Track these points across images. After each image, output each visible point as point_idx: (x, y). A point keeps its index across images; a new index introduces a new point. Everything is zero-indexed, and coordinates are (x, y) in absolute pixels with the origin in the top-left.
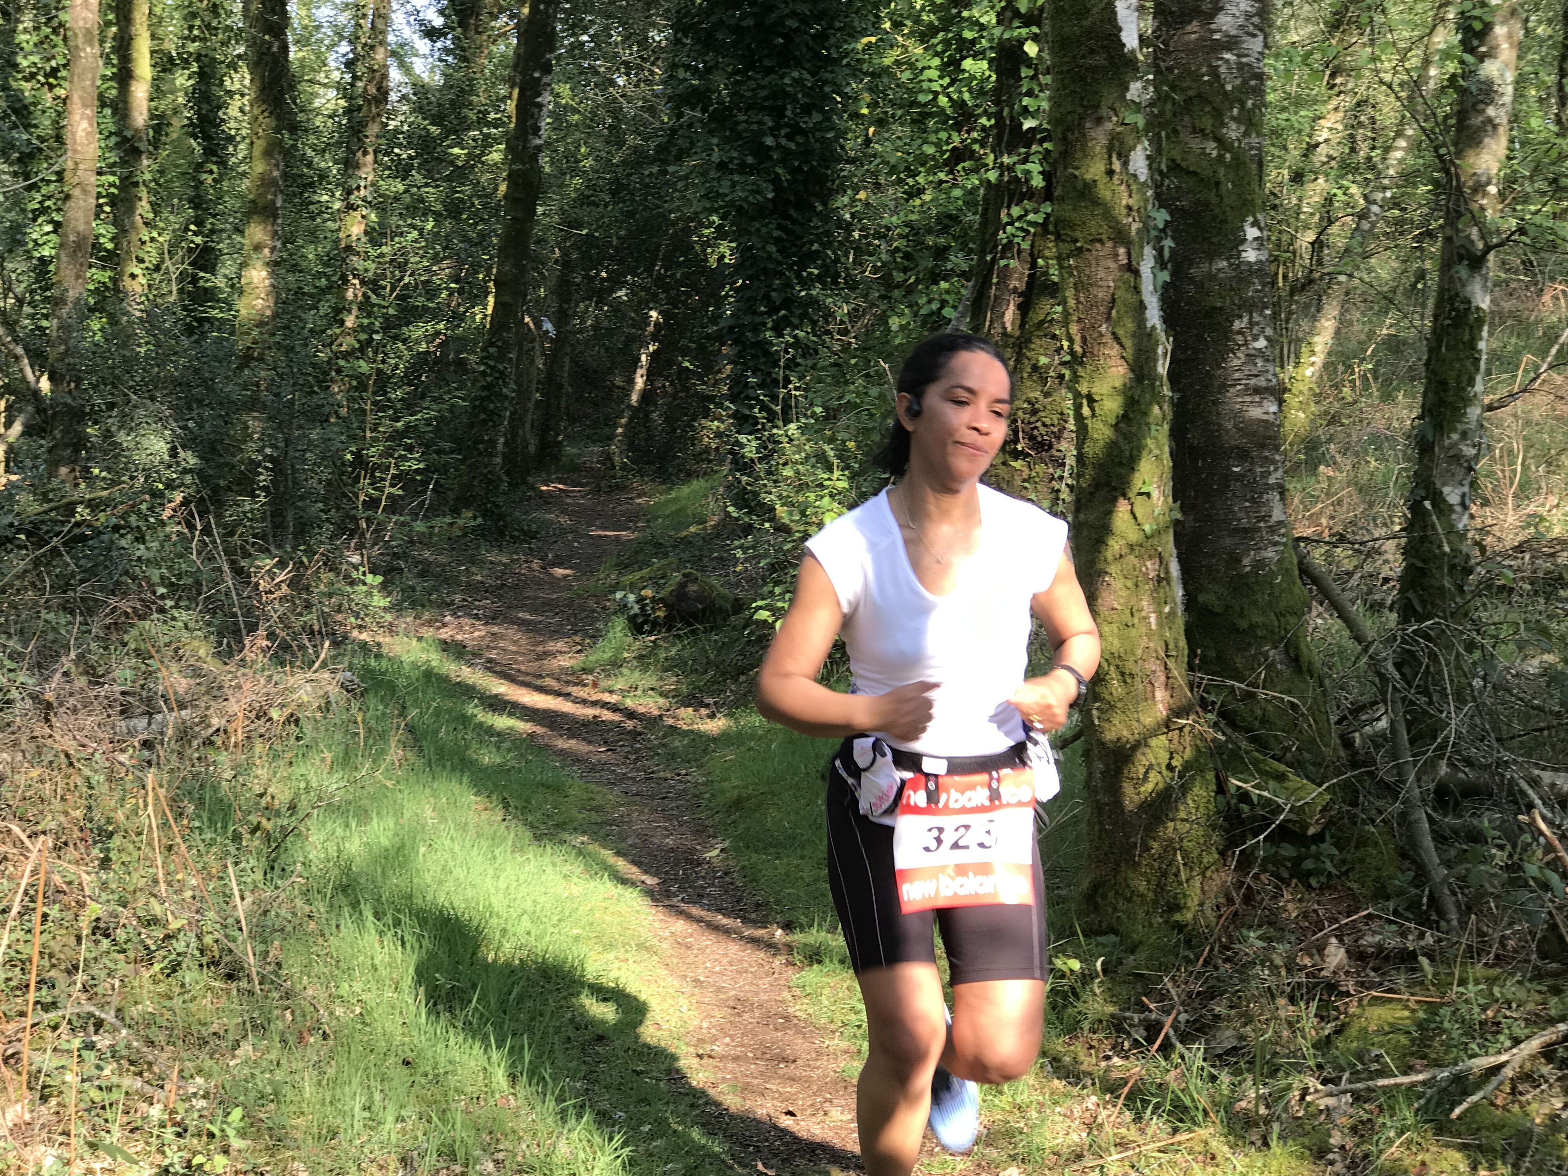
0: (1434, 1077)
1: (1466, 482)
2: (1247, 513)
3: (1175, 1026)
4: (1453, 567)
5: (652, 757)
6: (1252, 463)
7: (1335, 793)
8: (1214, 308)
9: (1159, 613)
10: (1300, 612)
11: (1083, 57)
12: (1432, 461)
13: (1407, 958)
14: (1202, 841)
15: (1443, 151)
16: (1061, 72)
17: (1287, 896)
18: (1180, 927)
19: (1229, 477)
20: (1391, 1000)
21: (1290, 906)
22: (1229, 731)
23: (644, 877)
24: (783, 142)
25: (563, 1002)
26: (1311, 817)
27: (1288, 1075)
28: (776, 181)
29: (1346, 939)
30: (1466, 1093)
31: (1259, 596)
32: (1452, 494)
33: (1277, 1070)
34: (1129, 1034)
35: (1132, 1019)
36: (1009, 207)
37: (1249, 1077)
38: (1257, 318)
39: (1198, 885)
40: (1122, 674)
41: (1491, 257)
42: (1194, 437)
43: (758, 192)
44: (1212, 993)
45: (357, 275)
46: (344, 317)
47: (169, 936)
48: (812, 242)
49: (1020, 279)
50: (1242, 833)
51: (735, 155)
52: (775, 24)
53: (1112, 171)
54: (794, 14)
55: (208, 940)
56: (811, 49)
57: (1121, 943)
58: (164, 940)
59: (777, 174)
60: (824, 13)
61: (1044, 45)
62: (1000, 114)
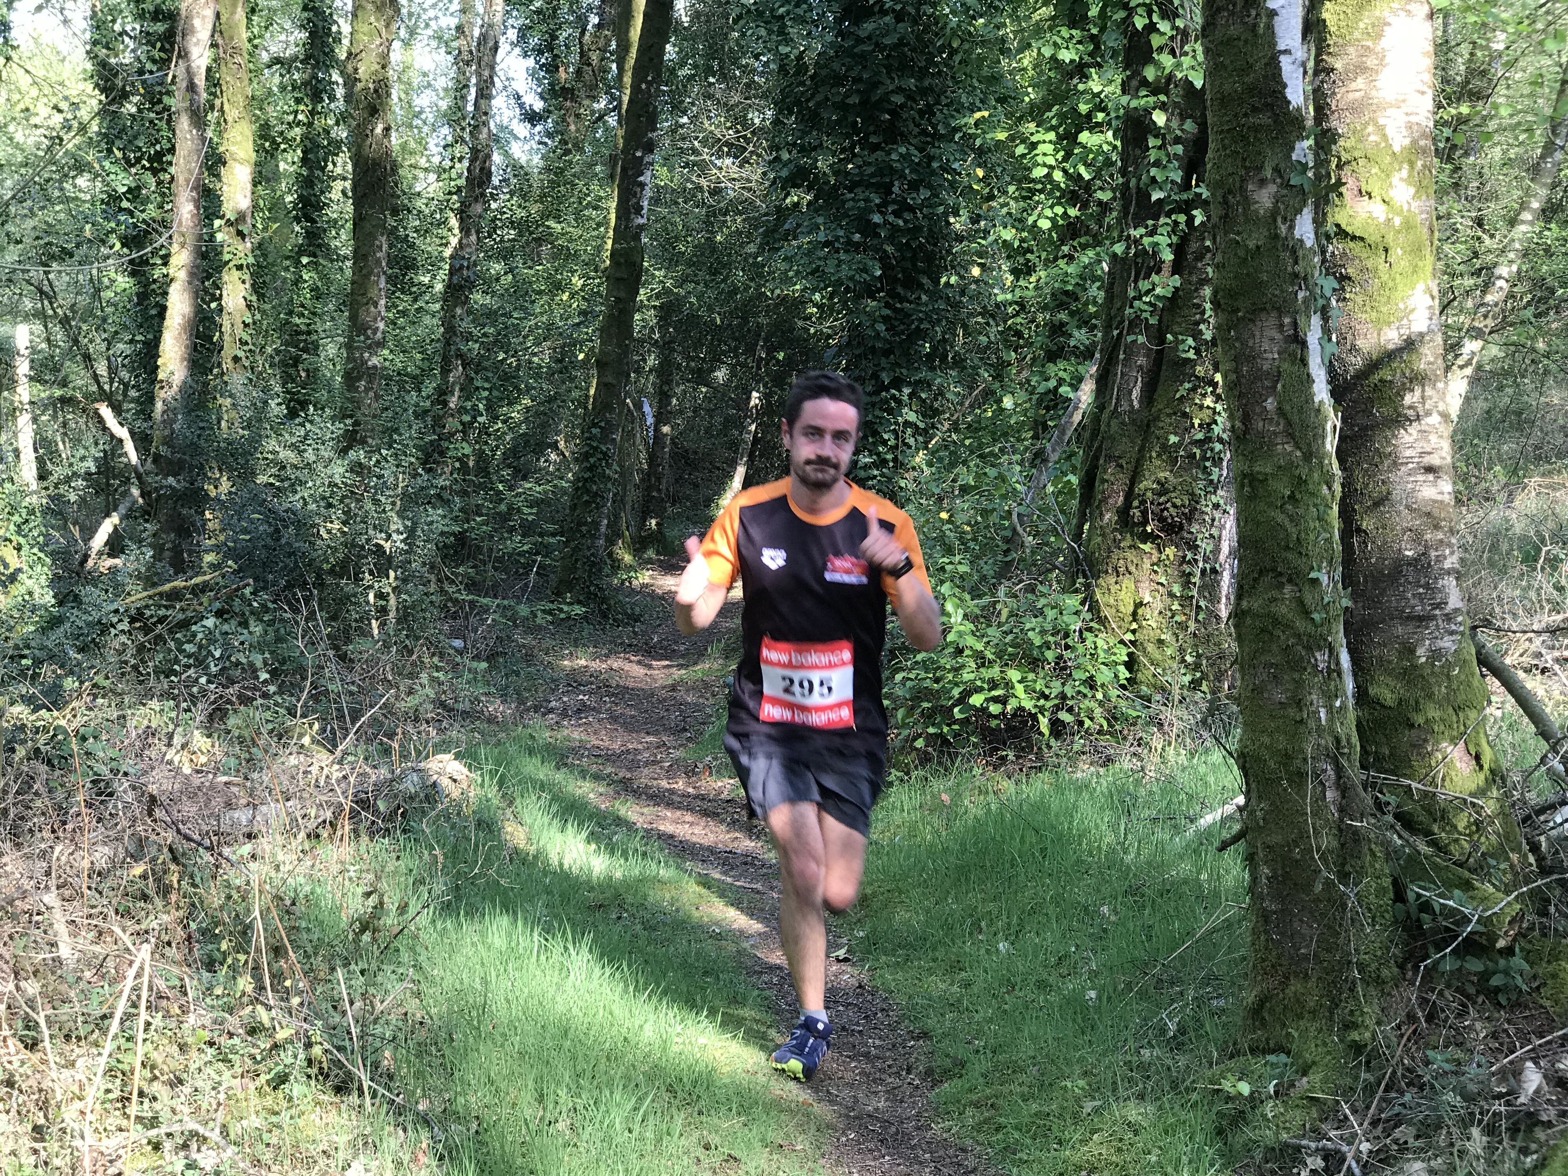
2: (1421, 600)
3: (1357, 1157)
6: (1426, 547)
7: (1525, 903)
8: (1383, 382)
9: (1330, 709)
10: (1479, 706)
11: (1246, 115)
14: (1379, 953)
17: (1474, 1014)
18: (1357, 1048)
19: (1401, 561)
21: (1478, 1025)
22: (1406, 835)
24: (891, 218)
26: (1499, 929)
28: (884, 258)
29: (1542, 1062)
31: (1436, 689)
34: (1305, 1164)
35: (1308, 1148)
36: (1136, 282)
38: (1429, 391)
40: (1291, 773)
42: (1363, 520)
44: (1397, 1121)
45: (460, 355)
46: (447, 398)
47: (276, 1046)
48: (921, 320)
49: (1147, 356)
50: (1424, 947)
51: (841, 233)
52: (881, 100)
53: (1276, 236)
54: (899, 90)
55: (317, 1051)
56: (918, 125)
57: (1292, 1064)
58: (271, 1050)
59: (885, 251)
60: (930, 89)
61: (1172, 114)
62: (1126, 185)
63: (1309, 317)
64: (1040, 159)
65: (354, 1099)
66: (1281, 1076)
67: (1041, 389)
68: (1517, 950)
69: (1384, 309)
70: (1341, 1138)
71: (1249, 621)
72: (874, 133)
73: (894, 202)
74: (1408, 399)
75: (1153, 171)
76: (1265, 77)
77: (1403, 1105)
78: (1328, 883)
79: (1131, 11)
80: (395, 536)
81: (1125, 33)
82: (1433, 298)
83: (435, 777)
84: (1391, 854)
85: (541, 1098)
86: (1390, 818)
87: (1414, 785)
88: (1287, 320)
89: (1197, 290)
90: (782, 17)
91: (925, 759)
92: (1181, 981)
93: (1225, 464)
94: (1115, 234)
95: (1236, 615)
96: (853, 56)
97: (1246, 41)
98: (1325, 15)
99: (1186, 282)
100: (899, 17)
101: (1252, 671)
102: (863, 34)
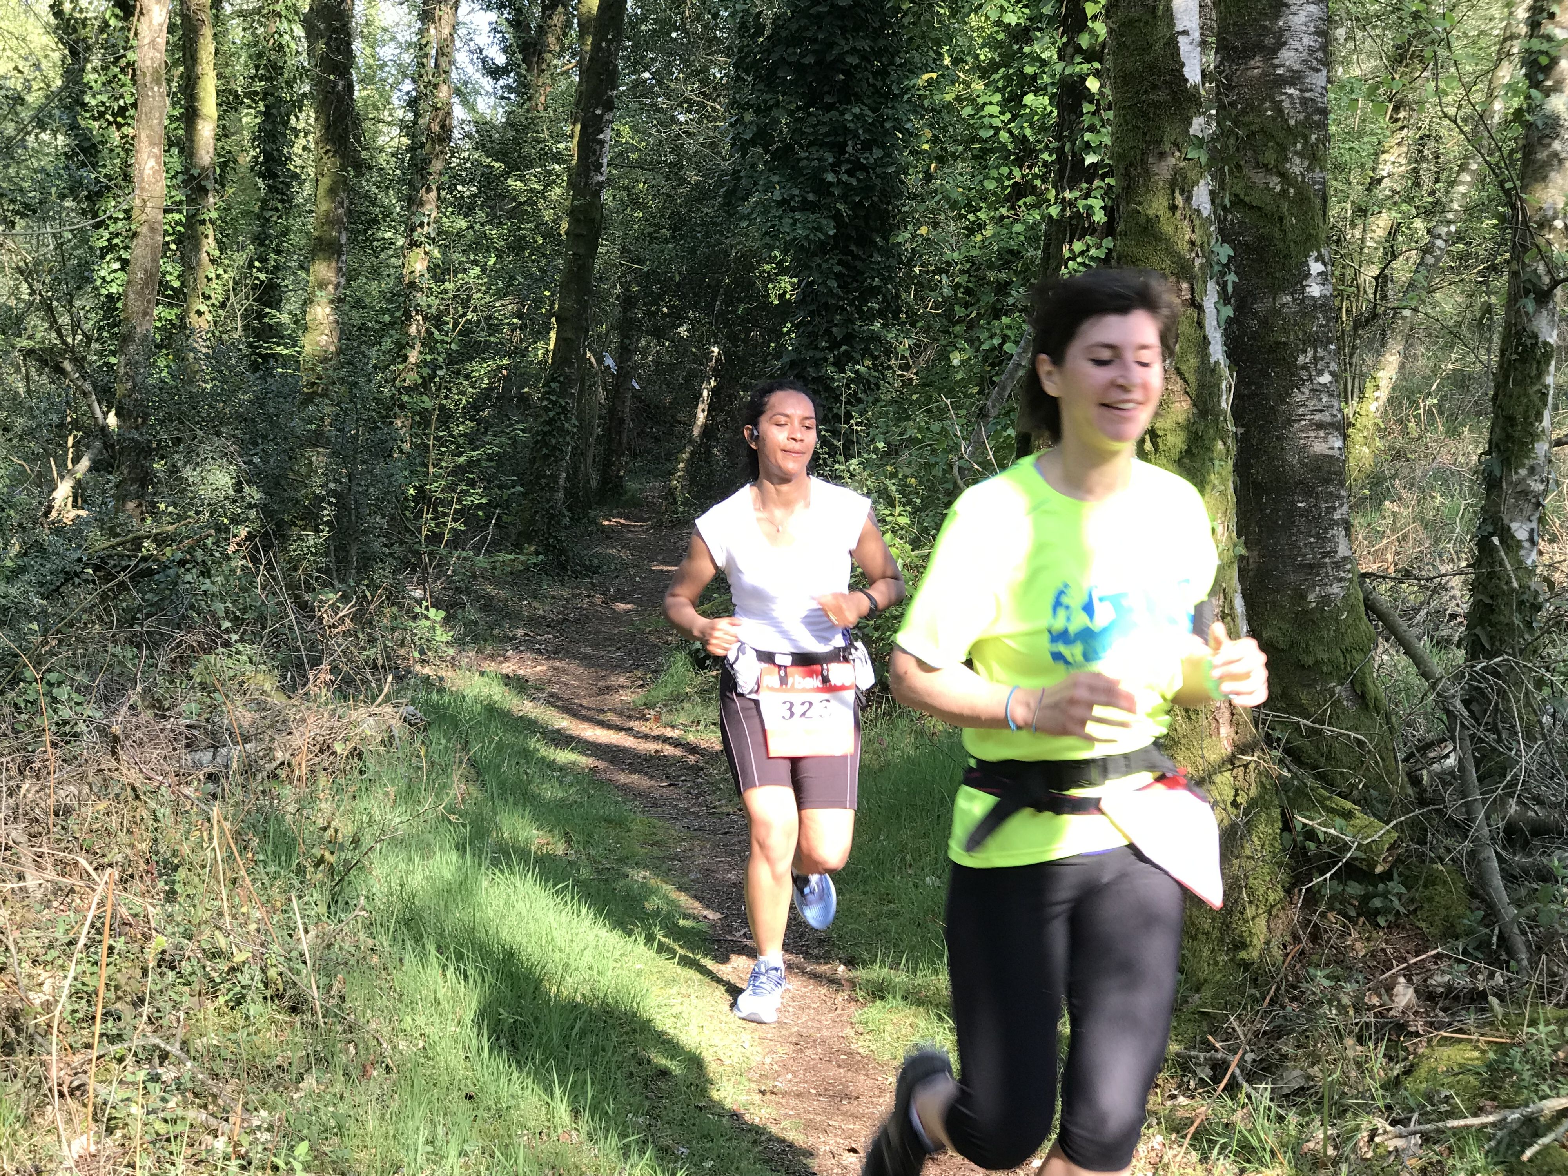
0: (1505, 1119)
1: (1534, 518)
2: (1312, 549)
3: (1241, 1065)
4: (1521, 603)
5: (714, 792)
6: (1317, 499)
7: (1402, 831)
8: (1278, 343)
10: (1366, 648)
11: (1146, 92)
12: (1499, 496)
13: (1477, 998)
14: (1268, 878)
15: (1509, 185)
16: (1124, 108)
17: (1355, 935)
18: (1246, 965)
19: (1292, 511)
20: (1460, 1041)
21: (1358, 945)
22: (1294, 768)
23: (706, 913)
24: (844, 177)
25: (625, 1037)
26: (1378, 856)
27: (1356, 1115)
28: (837, 216)
29: (1415, 979)
30: (1537, 1135)
31: (1324, 633)
32: (1520, 531)
33: (1345, 1111)
34: (1195, 1073)
35: (1197, 1058)
36: (1071, 242)
37: (1318, 1118)
38: (1321, 353)
39: (1264, 923)
40: (1187, 711)
41: (1558, 292)
42: (1258, 472)
43: (819, 229)
44: (1278, 1033)
45: (421, 311)
46: (408, 352)
47: (233, 969)
48: (873, 278)
50: (1309, 869)
51: (796, 192)
52: (836, 60)
54: (854, 51)
55: (272, 973)
56: (872, 86)
57: (1186, 982)
58: (229, 972)
59: (838, 210)
60: (885, 49)
61: (1106, 81)
62: (1062, 149)
63: (1205, 283)
64: (986, 121)
65: (307, 1017)
67: (985, 347)
68: (1395, 876)
69: (1279, 275)
70: (1229, 1051)
72: (829, 93)
73: (848, 161)
74: (1301, 360)
75: (1087, 136)
76: (1165, 56)
77: (1285, 1018)
82: (1325, 264)
83: (391, 721)
84: (1281, 786)
86: (1279, 753)
88: (1185, 286)
94: (1052, 196)
96: (810, 16)
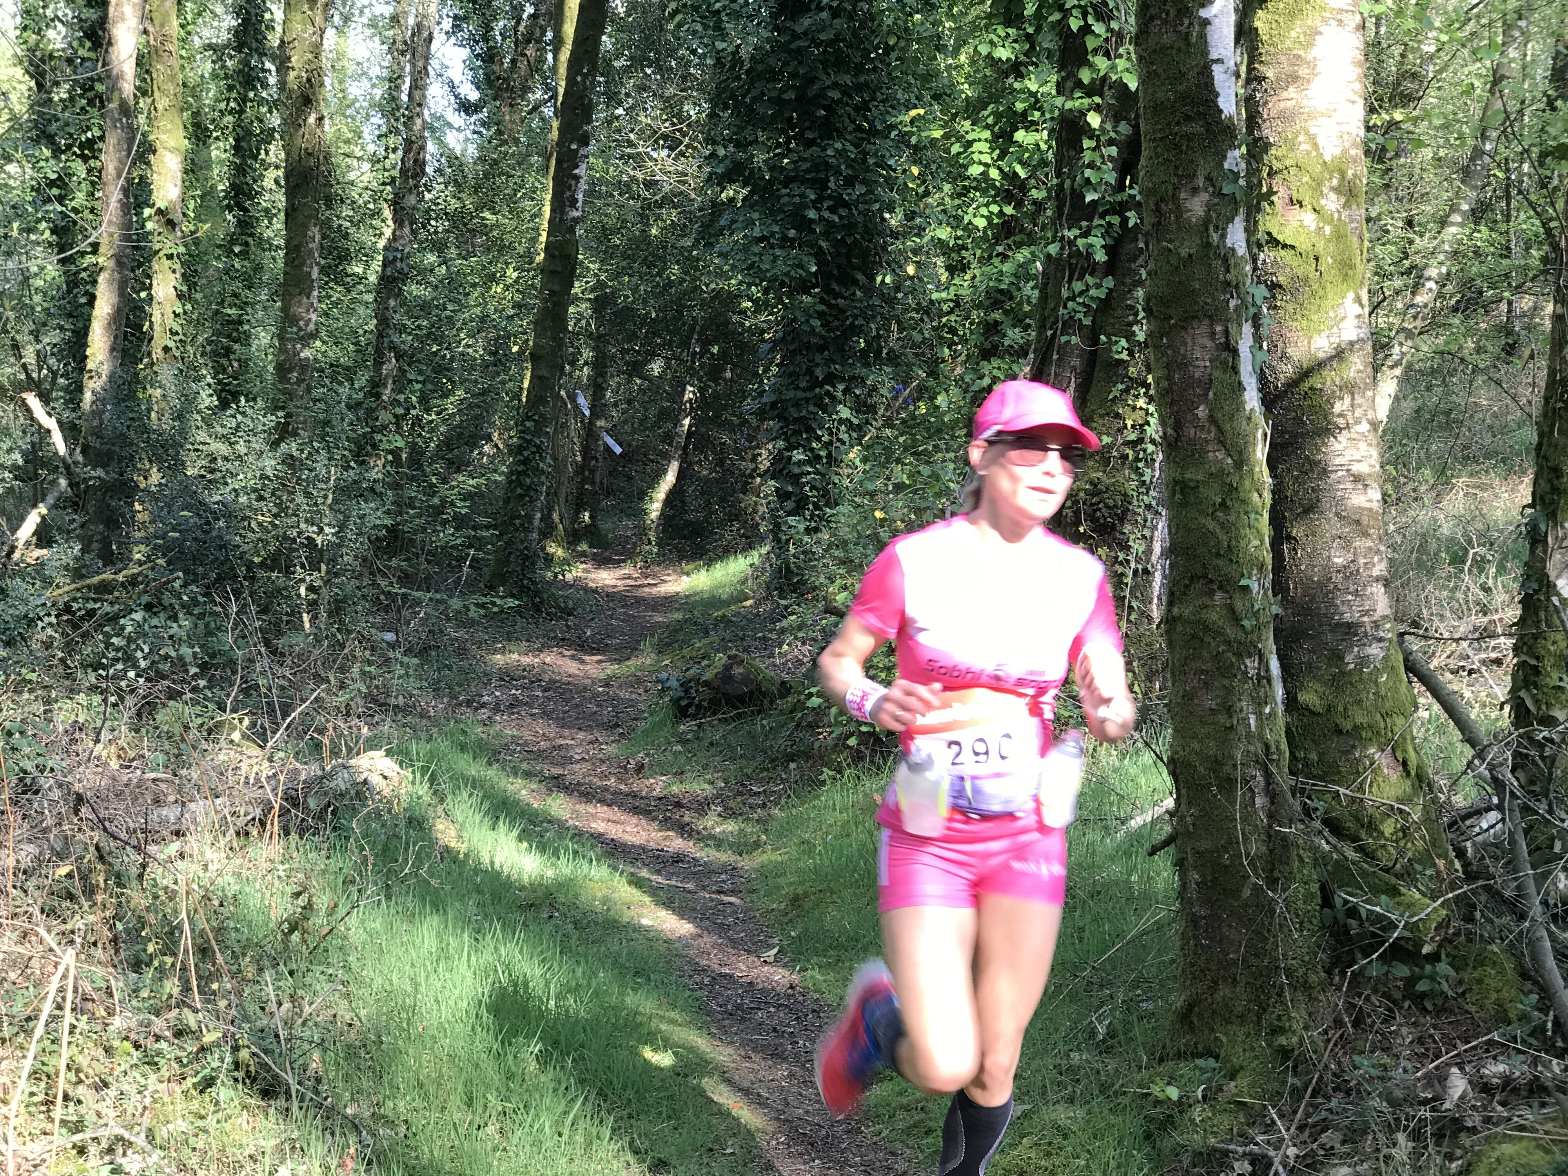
2: (1350, 607)
3: (1284, 1162)
6: (1355, 553)
7: (1450, 909)
8: (1314, 390)
9: (1259, 715)
10: (1406, 711)
11: (1178, 123)
12: (1545, 552)
13: (1537, 1092)
14: (1307, 958)
15: (1553, 224)
17: (1399, 1019)
18: (1285, 1053)
19: (1330, 568)
20: (1523, 1137)
21: (1404, 1030)
22: (1333, 840)
24: (826, 214)
26: (1426, 935)
28: (819, 253)
29: (1467, 1069)
31: (1364, 696)
34: (1232, 1169)
35: (1236, 1152)
36: (1070, 282)
38: (1359, 399)
40: (1220, 779)
42: (1293, 527)
43: (801, 266)
44: (1324, 1126)
45: (393, 348)
46: (381, 390)
47: (203, 1049)
48: (855, 317)
49: (1080, 356)
50: (1351, 952)
51: (776, 229)
52: (817, 96)
53: (1209, 245)
54: (836, 85)
55: (244, 1054)
56: (853, 122)
57: (1221, 1069)
58: (198, 1053)
59: (820, 247)
60: (866, 85)
61: (1106, 116)
62: (1060, 186)
63: (1240, 325)
64: (976, 157)
65: (281, 1102)
66: (1210, 1080)
67: (975, 388)
68: (1443, 956)
69: (1315, 318)
70: (1268, 1142)
71: (1179, 628)
72: (810, 128)
73: (830, 197)
74: (1338, 407)
75: (1088, 173)
76: (1198, 86)
77: (1330, 1110)
78: (1257, 889)
79: (1067, 13)
80: (327, 530)
81: (1060, 34)
82: (1362, 306)
83: (365, 775)
84: (1320, 860)
85: (470, 1103)
86: (1317, 824)
87: (1342, 790)
88: (1219, 328)
89: (1130, 291)
90: (718, 12)
91: (857, 757)
92: (1111, 984)
93: (1157, 465)
94: (1049, 235)
95: (1167, 622)
96: (790, 52)
97: (1179, 50)
98: (1257, 24)
99: (1119, 282)
100: (836, 13)
101: (1182, 677)
102: (799, 29)
